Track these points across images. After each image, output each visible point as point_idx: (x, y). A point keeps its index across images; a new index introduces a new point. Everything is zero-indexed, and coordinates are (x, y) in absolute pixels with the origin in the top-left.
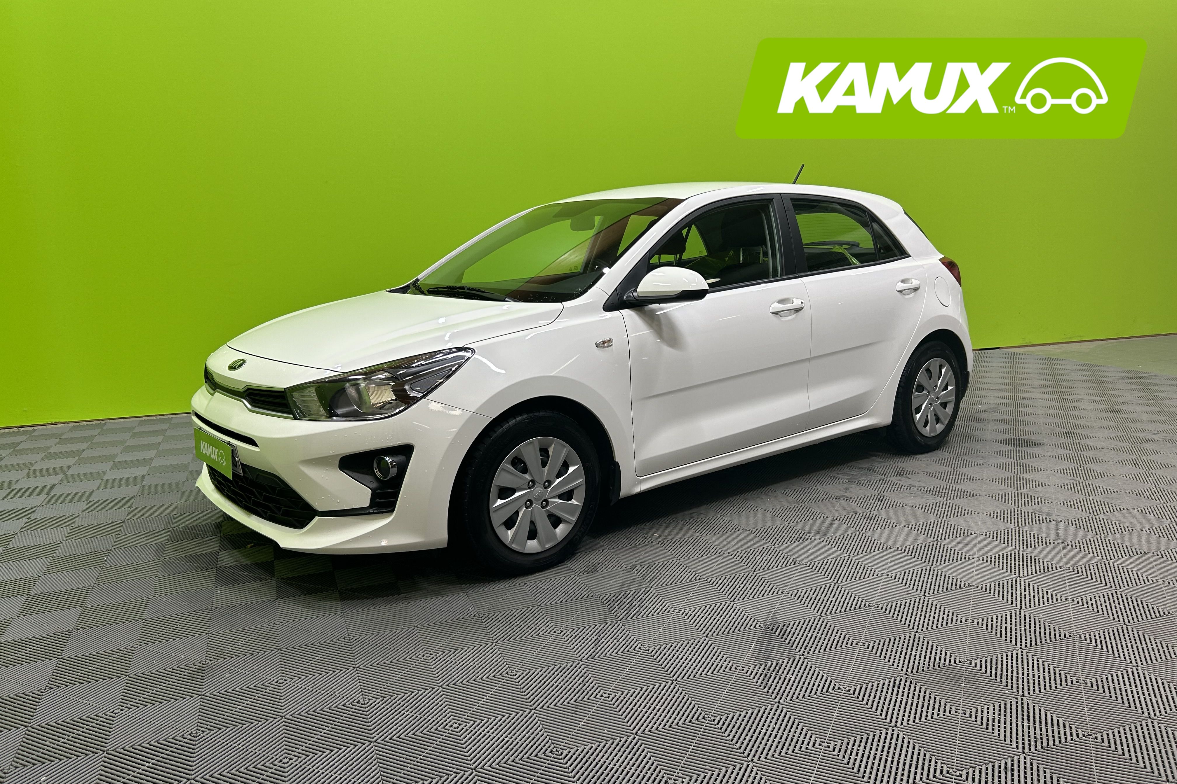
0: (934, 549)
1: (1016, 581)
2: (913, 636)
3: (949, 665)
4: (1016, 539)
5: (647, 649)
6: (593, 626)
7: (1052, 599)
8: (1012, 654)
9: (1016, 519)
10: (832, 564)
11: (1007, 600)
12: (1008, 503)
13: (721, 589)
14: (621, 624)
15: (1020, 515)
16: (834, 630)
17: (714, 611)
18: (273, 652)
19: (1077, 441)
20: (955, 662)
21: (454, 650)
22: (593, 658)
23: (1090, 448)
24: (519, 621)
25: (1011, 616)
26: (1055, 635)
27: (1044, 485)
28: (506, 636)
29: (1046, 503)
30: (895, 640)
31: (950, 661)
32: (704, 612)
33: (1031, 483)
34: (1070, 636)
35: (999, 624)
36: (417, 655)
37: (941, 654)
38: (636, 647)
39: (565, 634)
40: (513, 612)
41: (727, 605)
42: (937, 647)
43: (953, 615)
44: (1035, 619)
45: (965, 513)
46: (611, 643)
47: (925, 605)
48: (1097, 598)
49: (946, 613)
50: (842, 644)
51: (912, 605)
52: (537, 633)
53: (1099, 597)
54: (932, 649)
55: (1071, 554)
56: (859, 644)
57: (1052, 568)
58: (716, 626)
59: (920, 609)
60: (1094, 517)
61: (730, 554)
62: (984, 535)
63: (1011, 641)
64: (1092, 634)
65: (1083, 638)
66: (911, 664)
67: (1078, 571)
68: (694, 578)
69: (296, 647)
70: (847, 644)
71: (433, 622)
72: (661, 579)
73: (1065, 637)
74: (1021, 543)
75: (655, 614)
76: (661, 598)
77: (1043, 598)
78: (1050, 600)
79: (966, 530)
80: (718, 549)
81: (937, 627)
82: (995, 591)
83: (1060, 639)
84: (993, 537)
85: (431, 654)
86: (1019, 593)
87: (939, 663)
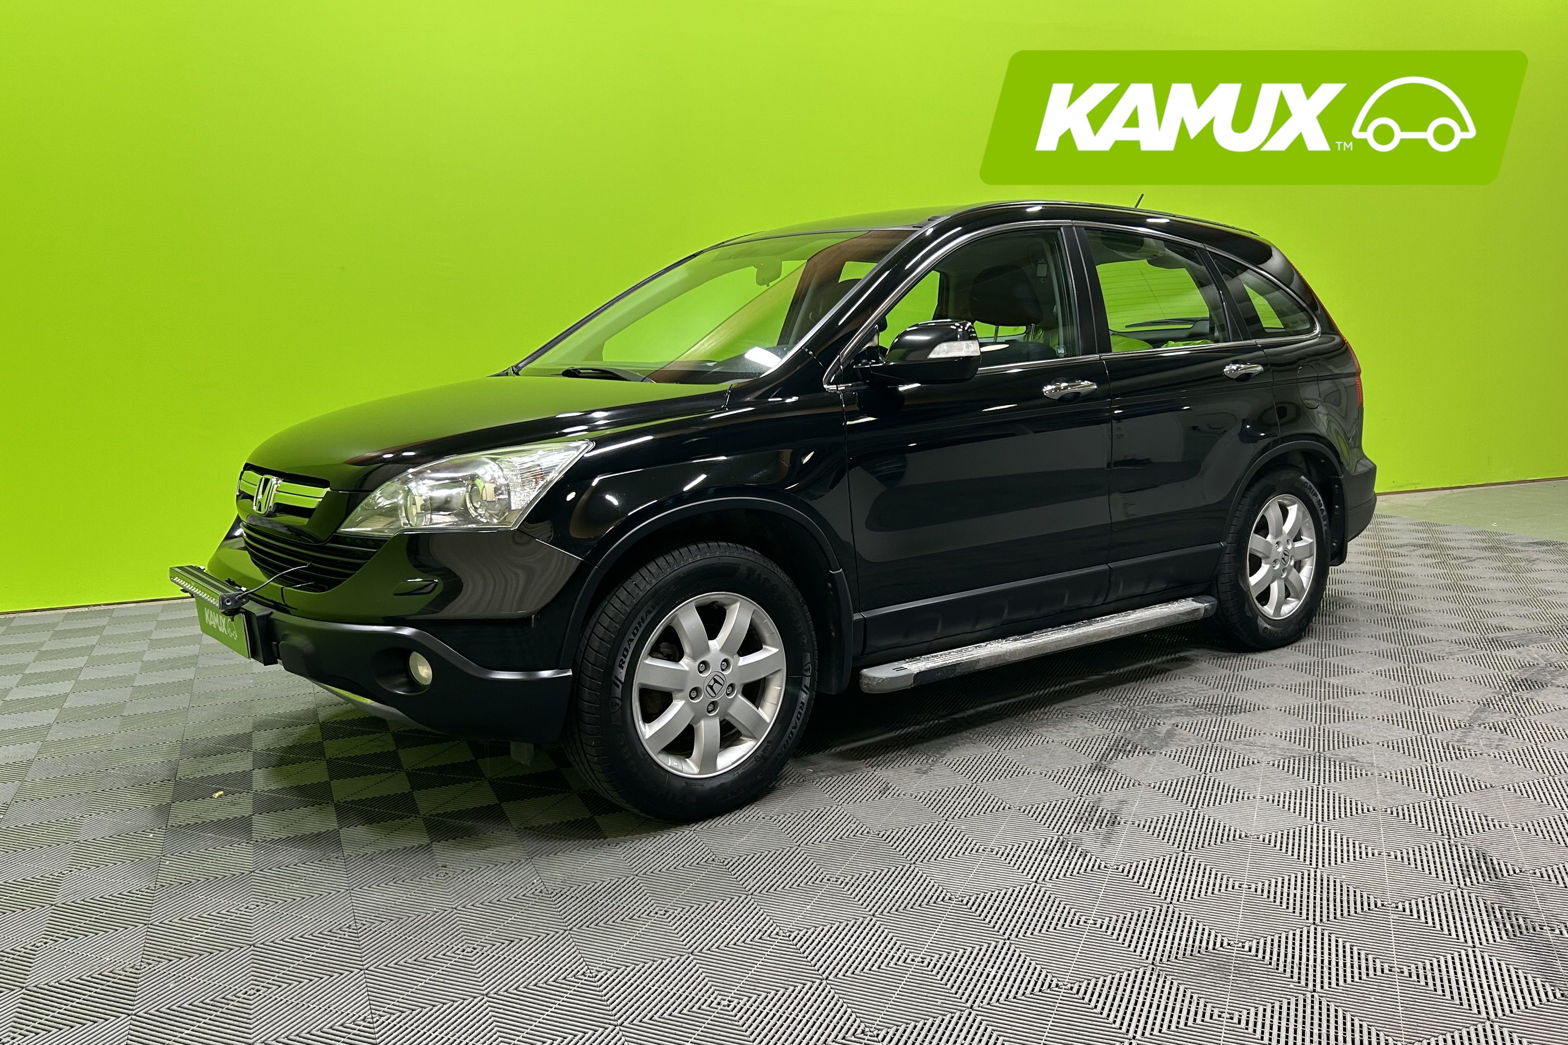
0: (1200, 785)
1: (1312, 829)
2: (1164, 909)
3: (1214, 949)
4: (1314, 770)
5: (788, 934)
6: (712, 903)
7: (1361, 853)
8: (1301, 932)
9: (1317, 741)
10: (1056, 809)
11: (1299, 856)
12: (1307, 719)
13: (898, 846)
14: (753, 900)
15: (1322, 735)
16: (1054, 902)
17: (886, 878)
18: (242, 949)
19: (1406, 631)
20: (1222, 945)
21: (508, 942)
22: (709, 950)
23: (1425, 641)
24: (606, 899)
25: (1302, 878)
26: (1362, 904)
27: (1357, 693)
28: (585, 921)
29: (1360, 718)
30: (1139, 916)
31: (1215, 945)
32: (872, 880)
33: (1339, 690)
34: (1383, 905)
35: (1285, 890)
36: (453, 950)
37: (1203, 934)
38: (772, 932)
39: (670, 915)
40: (597, 885)
41: (905, 869)
42: (1198, 925)
43: (1222, 879)
44: (1335, 882)
45: (1245, 733)
46: (737, 927)
47: (1184, 865)
48: (1423, 851)
49: (1213, 876)
50: (1065, 922)
51: (1165, 866)
52: (631, 915)
53: (1426, 849)
54: (1190, 928)
55: (1389, 789)
56: (1088, 921)
57: (1363, 810)
58: (888, 899)
59: (1176, 871)
60: (1423, 736)
61: (914, 796)
62: (1271, 764)
63: (1301, 913)
64: (1413, 902)
65: (1401, 908)
66: (1161, 948)
67: (1398, 814)
68: (860, 832)
69: (277, 941)
70: (1071, 923)
71: (481, 902)
72: (814, 834)
73: (1376, 906)
74: (1322, 775)
75: (801, 885)
76: (812, 861)
77: (1348, 852)
78: (1357, 854)
79: (1246, 757)
80: (897, 788)
81: (1199, 895)
82: (1281, 843)
83: (1369, 909)
84: (1284, 766)
85: (474, 949)
86: (1315, 845)
87: (1200, 947)
